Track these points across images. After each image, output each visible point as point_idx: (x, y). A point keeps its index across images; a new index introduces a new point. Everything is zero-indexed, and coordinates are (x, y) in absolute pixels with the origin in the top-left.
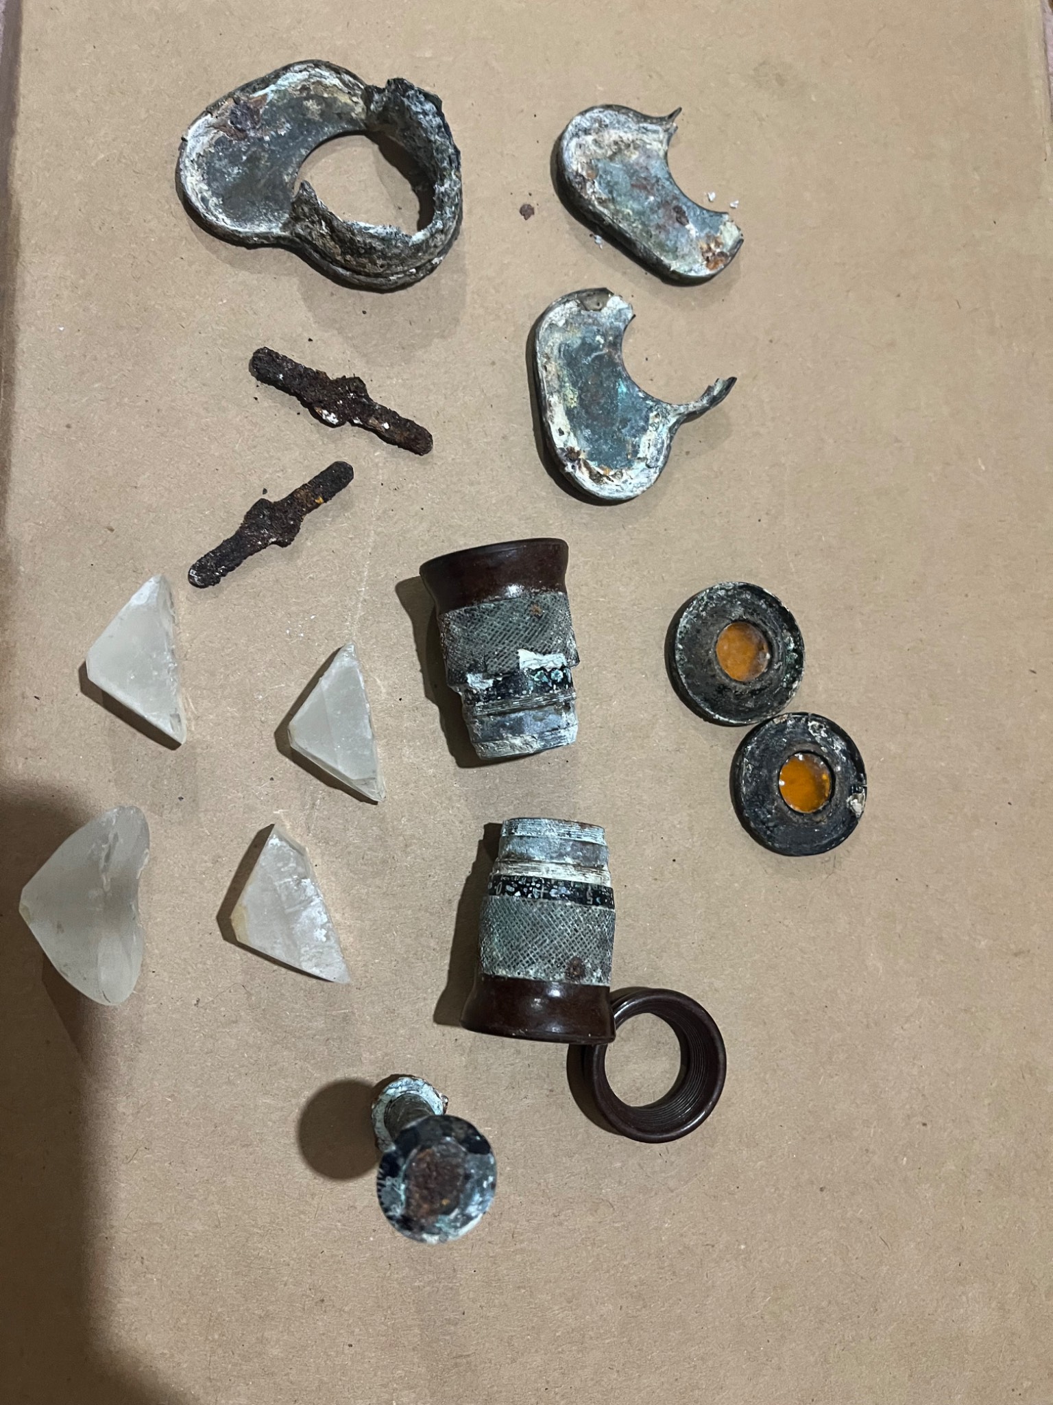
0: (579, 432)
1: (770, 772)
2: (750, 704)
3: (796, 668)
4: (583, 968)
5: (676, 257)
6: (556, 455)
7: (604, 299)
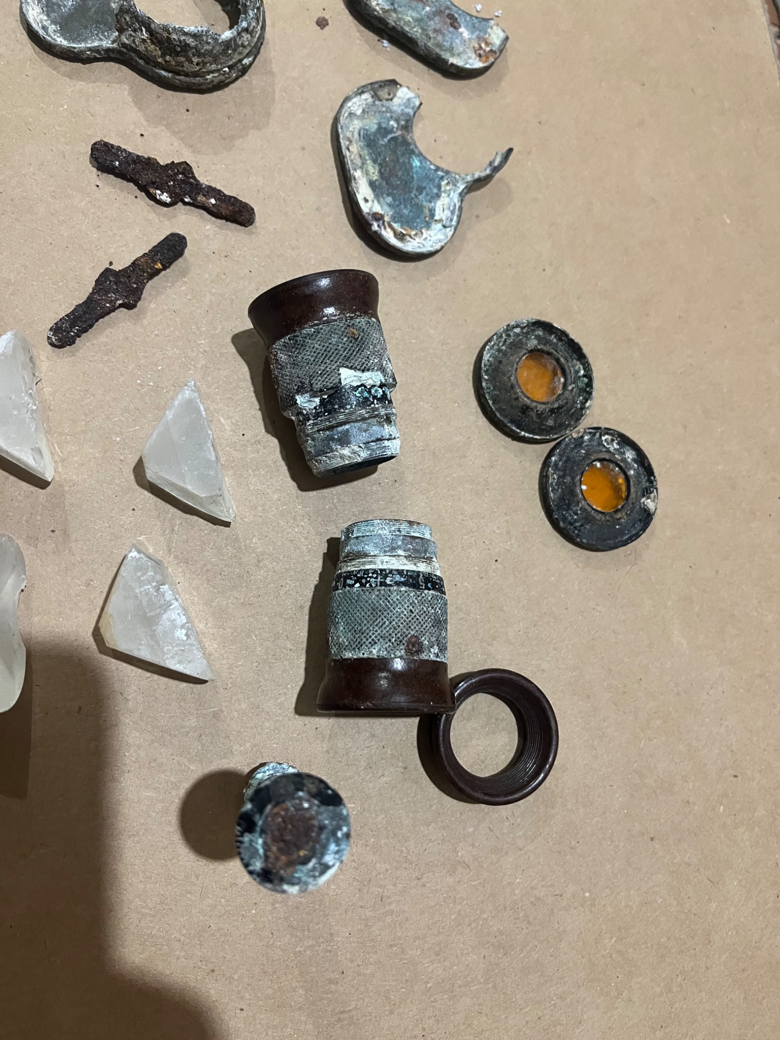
0: (382, 200)
1: (573, 478)
2: (550, 422)
3: (587, 391)
4: (421, 645)
5: (453, 55)
6: (363, 217)
7: (394, 89)
